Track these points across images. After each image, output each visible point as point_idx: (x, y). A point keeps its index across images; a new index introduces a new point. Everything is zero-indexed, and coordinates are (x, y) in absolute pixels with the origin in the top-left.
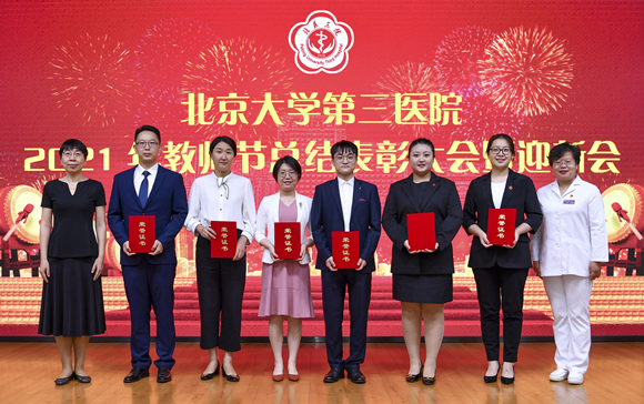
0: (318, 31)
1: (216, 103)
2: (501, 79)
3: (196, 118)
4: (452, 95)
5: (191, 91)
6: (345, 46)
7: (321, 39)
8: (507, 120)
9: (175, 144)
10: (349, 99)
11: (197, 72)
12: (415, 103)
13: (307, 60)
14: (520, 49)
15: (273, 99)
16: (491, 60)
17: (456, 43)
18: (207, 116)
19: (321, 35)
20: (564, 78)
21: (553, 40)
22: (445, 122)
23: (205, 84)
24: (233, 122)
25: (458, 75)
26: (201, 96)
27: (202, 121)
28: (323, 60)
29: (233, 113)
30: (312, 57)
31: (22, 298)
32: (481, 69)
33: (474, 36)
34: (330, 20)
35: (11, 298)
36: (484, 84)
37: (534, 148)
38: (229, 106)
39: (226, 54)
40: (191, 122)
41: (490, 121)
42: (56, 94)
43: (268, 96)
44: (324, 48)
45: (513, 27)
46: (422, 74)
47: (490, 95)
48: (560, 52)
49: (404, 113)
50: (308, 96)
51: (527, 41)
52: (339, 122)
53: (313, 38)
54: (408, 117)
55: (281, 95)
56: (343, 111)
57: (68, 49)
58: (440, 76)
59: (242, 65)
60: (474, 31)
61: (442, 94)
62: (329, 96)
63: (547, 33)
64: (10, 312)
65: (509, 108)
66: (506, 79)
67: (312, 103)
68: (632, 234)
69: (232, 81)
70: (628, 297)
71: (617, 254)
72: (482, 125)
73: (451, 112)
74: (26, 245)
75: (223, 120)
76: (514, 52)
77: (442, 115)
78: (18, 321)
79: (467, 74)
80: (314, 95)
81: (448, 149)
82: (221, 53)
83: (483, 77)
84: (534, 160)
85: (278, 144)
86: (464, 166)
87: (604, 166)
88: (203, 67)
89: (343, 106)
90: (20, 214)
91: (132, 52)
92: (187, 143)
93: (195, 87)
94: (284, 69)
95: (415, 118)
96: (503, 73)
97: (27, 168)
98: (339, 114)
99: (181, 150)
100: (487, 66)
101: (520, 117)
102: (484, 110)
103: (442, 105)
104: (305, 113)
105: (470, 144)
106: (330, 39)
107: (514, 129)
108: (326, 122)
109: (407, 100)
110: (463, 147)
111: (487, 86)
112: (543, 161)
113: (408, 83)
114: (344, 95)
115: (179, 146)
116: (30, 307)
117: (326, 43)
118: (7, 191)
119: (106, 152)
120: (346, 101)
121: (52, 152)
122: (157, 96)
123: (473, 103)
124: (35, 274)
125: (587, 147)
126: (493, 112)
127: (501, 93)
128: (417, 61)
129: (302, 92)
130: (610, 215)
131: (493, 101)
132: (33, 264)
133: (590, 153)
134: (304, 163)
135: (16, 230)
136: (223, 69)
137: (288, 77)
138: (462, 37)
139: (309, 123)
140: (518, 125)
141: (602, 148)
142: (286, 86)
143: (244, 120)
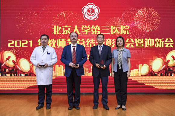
0: (90, 9)
1: (62, 28)
2: (140, 22)
3: (56, 32)
4: (127, 26)
5: (55, 25)
6: (97, 13)
7: (91, 11)
8: (142, 33)
9: (50, 39)
10: (99, 27)
12: (116, 28)
14: (145, 13)
16: (137, 17)
17: (128, 12)
18: (59, 32)
19: (91, 10)
20: (158, 21)
21: (155, 11)
22: (125, 34)
23: (59, 23)
24: (66, 33)
25: (128, 20)
26: (58, 26)
27: (58, 33)
28: (91, 17)
29: (67, 31)
30: (88, 16)
31: (7, 82)
32: (134, 19)
33: (133, 10)
34: (93, 6)
35: (4, 82)
36: (135, 23)
37: (149, 40)
38: (65, 29)
39: (64, 15)
40: (55, 33)
41: (137, 33)
42: (17, 25)
43: (76, 26)
44: (91, 13)
45: (143, 7)
46: (118, 21)
47: (137, 26)
48: (156, 14)
49: (114, 31)
50: (87, 26)
51: (147, 11)
52: (96, 34)
53: (88, 11)
54: (115, 32)
55: (80, 26)
56: (97, 31)
57: (21, 13)
58: (123, 21)
59: (69, 18)
61: (124, 26)
62: (93, 26)
63: (153, 9)
65: (142, 30)
66: (142, 22)
67: (88, 28)
69: (66, 22)
71: (173, 70)
72: (135, 34)
73: (126, 31)
74: (8, 67)
75: (63, 33)
76: (144, 14)
77: (124, 32)
78: (6, 89)
79: (131, 20)
80: (89, 26)
81: (126, 41)
82: (63, 15)
83: (135, 21)
84: (149, 44)
85: (79, 40)
86: (130, 46)
87: (169, 45)
88: (58, 18)
89: (97, 29)
90: (7, 59)
91: (38, 14)
92: (54, 39)
93: (56, 24)
94: (81, 19)
95: (116, 32)
96: (141, 20)
97: (9, 46)
98: (96, 31)
99: (52, 41)
100: (136, 18)
101: (145, 32)
102: (135, 30)
103: (124, 29)
104: (86, 31)
105: (132, 40)
106: (93, 11)
108: (92, 33)
109: (114, 27)
110: (130, 40)
111: (136, 24)
112: (152, 44)
113: (114, 22)
114: (97, 26)
115: (52, 40)
116: (9, 85)
117: (92, 12)
118: (3, 52)
119: (31, 42)
120: (98, 28)
121: (16, 41)
122: (45, 26)
123: (132, 28)
124: (11, 75)
125: (164, 40)
126: (138, 31)
127: (140, 25)
128: (117, 17)
129: (85, 25)
130: (171, 59)
131: (138, 28)
132: (10, 73)
133: (165, 42)
134: (86, 45)
135: (5, 63)
136: (64, 19)
137: (82, 21)
138: (129, 10)
139: (87, 34)
140: (145, 34)
141: (169, 40)
142: (81, 24)
143: (69, 33)
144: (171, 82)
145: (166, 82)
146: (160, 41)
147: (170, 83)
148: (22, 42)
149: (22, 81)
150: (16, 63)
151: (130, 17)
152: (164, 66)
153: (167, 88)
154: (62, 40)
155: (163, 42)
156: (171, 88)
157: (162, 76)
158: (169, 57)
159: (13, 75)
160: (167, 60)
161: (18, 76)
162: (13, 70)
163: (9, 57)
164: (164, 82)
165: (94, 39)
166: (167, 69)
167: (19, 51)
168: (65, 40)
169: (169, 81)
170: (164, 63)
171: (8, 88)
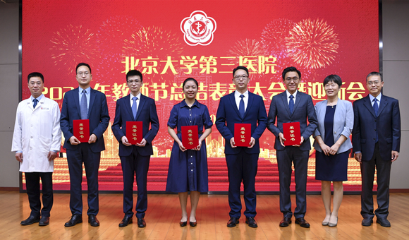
0: (197, 22)
1: (141, 62)
2: (298, 48)
4: (271, 57)
5: (127, 56)
6: (211, 30)
7: (199, 27)
9: (118, 85)
10: (214, 60)
12: (250, 61)
13: (191, 38)
14: (309, 31)
15: (172, 60)
17: (273, 28)
19: (198, 24)
20: (334, 48)
21: (327, 26)
22: (267, 72)
23: (135, 52)
24: (150, 72)
25: (274, 46)
26: (133, 58)
28: (199, 38)
29: (150, 67)
30: (193, 36)
32: (287, 43)
33: (283, 24)
34: (203, 16)
36: (289, 51)
37: (317, 86)
38: (148, 64)
39: (146, 35)
42: (54, 57)
43: (169, 58)
44: (199, 32)
45: (305, 19)
46: (254, 46)
47: (292, 57)
48: (331, 33)
50: (191, 58)
51: (313, 27)
52: (208, 72)
53: (194, 26)
55: (176, 57)
56: (211, 66)
57: (61, 33)
58: (264, 46)
59: (155, 41)
60: (283, 21)
61: (265, 56)
62: (203, 58)
63: (324, 22)
65: (303, 64)
66: (301, 48)
67: (193, 62)
69: (149, 50)
73: (270, 66)
75: (144, 71)
76: (305, 33)
77: (266, 68)
79: (279, 45)
80: (194, 57)
81: (269, 86)
82: (143, 34)
83: (288, 47)
84: (317, 93)
85: (175, 85)
87: (356, 96)
88: (133, 42)
89: (211, 63)
91: (95, 34)
93: (129, 53)
94: (178, 43)
96: (299, 44)
98: (208, 68)
99: (121, 88)
100: (290, 41)
101: (309, 69)
103: (266, 63)
104: (190, 67)
105: (281, 84)
106: (203, 26)
107: (306, 76)
108: (201, 72)
109: (246, 60)
110: (277, 86)
111: (291, 52)
112: (322, 93)
113: (246, 50)
114: (211, 57)
115: (121, 86)
117: (201, 29)
120: (212, 61)
121: (52, 89)
122: (109, 58)
123: (283, 61)
125: (346, 86)
127: (298, 56)
128: (251, 38)
129: (188, 55)
131: (294, 60)
133: (348, 89)
136: (145, 43)
137: (180, 47)
138: (276, 25)
139: (192, 73)
140: (308, 73)
141: (355, 86)
142: (179, 52)
143: (156, 71)
148: (64, 91)
153: (350, 182)
155: (344, 89)
165: (205, 84)
168: (148, 86)
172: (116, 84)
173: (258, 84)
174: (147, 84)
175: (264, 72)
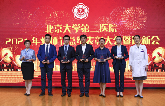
1: (54, 27)
2: (127, 20)
3: (49, 31)
4: (115, 24)
5: (48, 24)
6: (87, 12)
7: (81, 11)
8: (129, 31)
11: (49, 19)
12: (105, 27)
13: (77, 16)
14: (133, 12)
16: (125, 15)
17: (116, 11)
18: (52, 30)
20: (144, 20)
21: (141, 10)
23: (51, 22)
24: (58, 32)
25: (116, 19)
26: (50, 25)
28: (81, 16)
29: (58, 30)
30: (78, 15)
31: (5, 76)
32: (122, 18)
34: (83, 6)
35: (2, 76)
36: (123, 22)
38: (57, 28)
39: (56, 15)
41: (125, 31)
42: (14, 25)
43: (67, 25)
45: (131, 7)
46: (107, 19)
47: (125, 24)
48: (143, 13)
49: (102, 29)
50: (77, 25)
51: (134, 10)
52: (85, 32)
55: (70, 25)
56: (86, 29)
57: (17, 14)
58: (111, 20)
59: (60, 17)
60: (120, 8)
61: (112, 24)
62: (83, 25)
64: (2, 80)
65: (130, 28)
67: (78, 27)
68: (163, 60)
69: (58, 21)
70: (162, 77)
71: (159, 66)
72: (123, 32)
73: (114, 29)
74: (6, 63)
75: (56, 31)
76: (131, 13)
77: (112, 30)
78: (4, 82)
79: (118, 19)
80: (79, 25)
81: (113, 38)
82: (55, 14)
83: (123, 20)
87: (155, 43)
88: (51, 18)
90: (4, 55)
91: (33, 14)
93: (49, 23)
94: (71, 18)
95: (105, 31)
96: (128, 19)
97: (6, 43)
100: (124, 17)
101: (132, 30)
102: (123, 28)
103: (112, 27)
104: (77, 29)
107: (131, 33)
108: (82, 32)
109: (103, 26)
113: (103, 21)
114: (87, 25)
116: (7, 79)
117: (82, 12)
118: (1, 50)
120: (87, 26)
121: (13, 40)
122: (39, 25)
123: (120, 26)
124: (8, 70)
125: (150, 38)
126: (125, 29)
127: (128, 24)
128: (105, 16)
129: (76, 24)
130: (157, 55)
131: (125, 26)
132: (8, 68)
133: (151, 39)
134: (76, 42)
135: (3, 59)
136: (56, 18)
137: (72, 20)
138: (117, 10)
139: (78, 32)
141: (155, 38)
142: (72, 22)
143: (61, 31)
144: (157, 77)
145: (152, 77)
146: (146, 39)
147: (155, 78)
148: (18, 40)
149: (18, 75)
150: (13, 59)
151: (118, 16)
152: (151, 62)
153: (153, 83)
154: (54, 38)
155: (149, 39)
156: (157, 83)
157: (148, 72)
158: (155, 54)
159: (10, 70)
160: (153, 56)
161: (15, 71)
162: (10, 65)
163: (7, 54)
164: (150, 77)
166: (153, 65)
167: (16, 48)
168: (57, 38)
169: (155, 76)
170: (150, 59)
171: (6, 82)
172: (42, 37)
173: (108, 37)
174: (57, 37)
175: (112, 32)
